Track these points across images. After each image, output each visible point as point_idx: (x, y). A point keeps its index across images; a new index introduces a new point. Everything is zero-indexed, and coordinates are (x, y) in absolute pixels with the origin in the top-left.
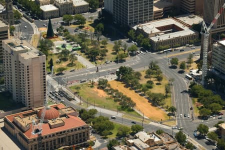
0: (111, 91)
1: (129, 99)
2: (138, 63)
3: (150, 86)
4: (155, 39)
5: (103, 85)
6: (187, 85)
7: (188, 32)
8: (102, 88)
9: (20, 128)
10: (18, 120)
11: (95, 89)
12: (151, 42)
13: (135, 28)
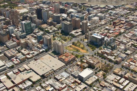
0: (73, 48)
1: (78, 49)
2: (74, 40)
3: (79, 45)
4: (75, 35)
5: (71, 46)
6: (86, 44)
7: (80, 33)
8: (71, 47)
9: (63, 59)
10: (62, 57)
11: (69, 47)
12: (75, 36)
13: (70, 33)
